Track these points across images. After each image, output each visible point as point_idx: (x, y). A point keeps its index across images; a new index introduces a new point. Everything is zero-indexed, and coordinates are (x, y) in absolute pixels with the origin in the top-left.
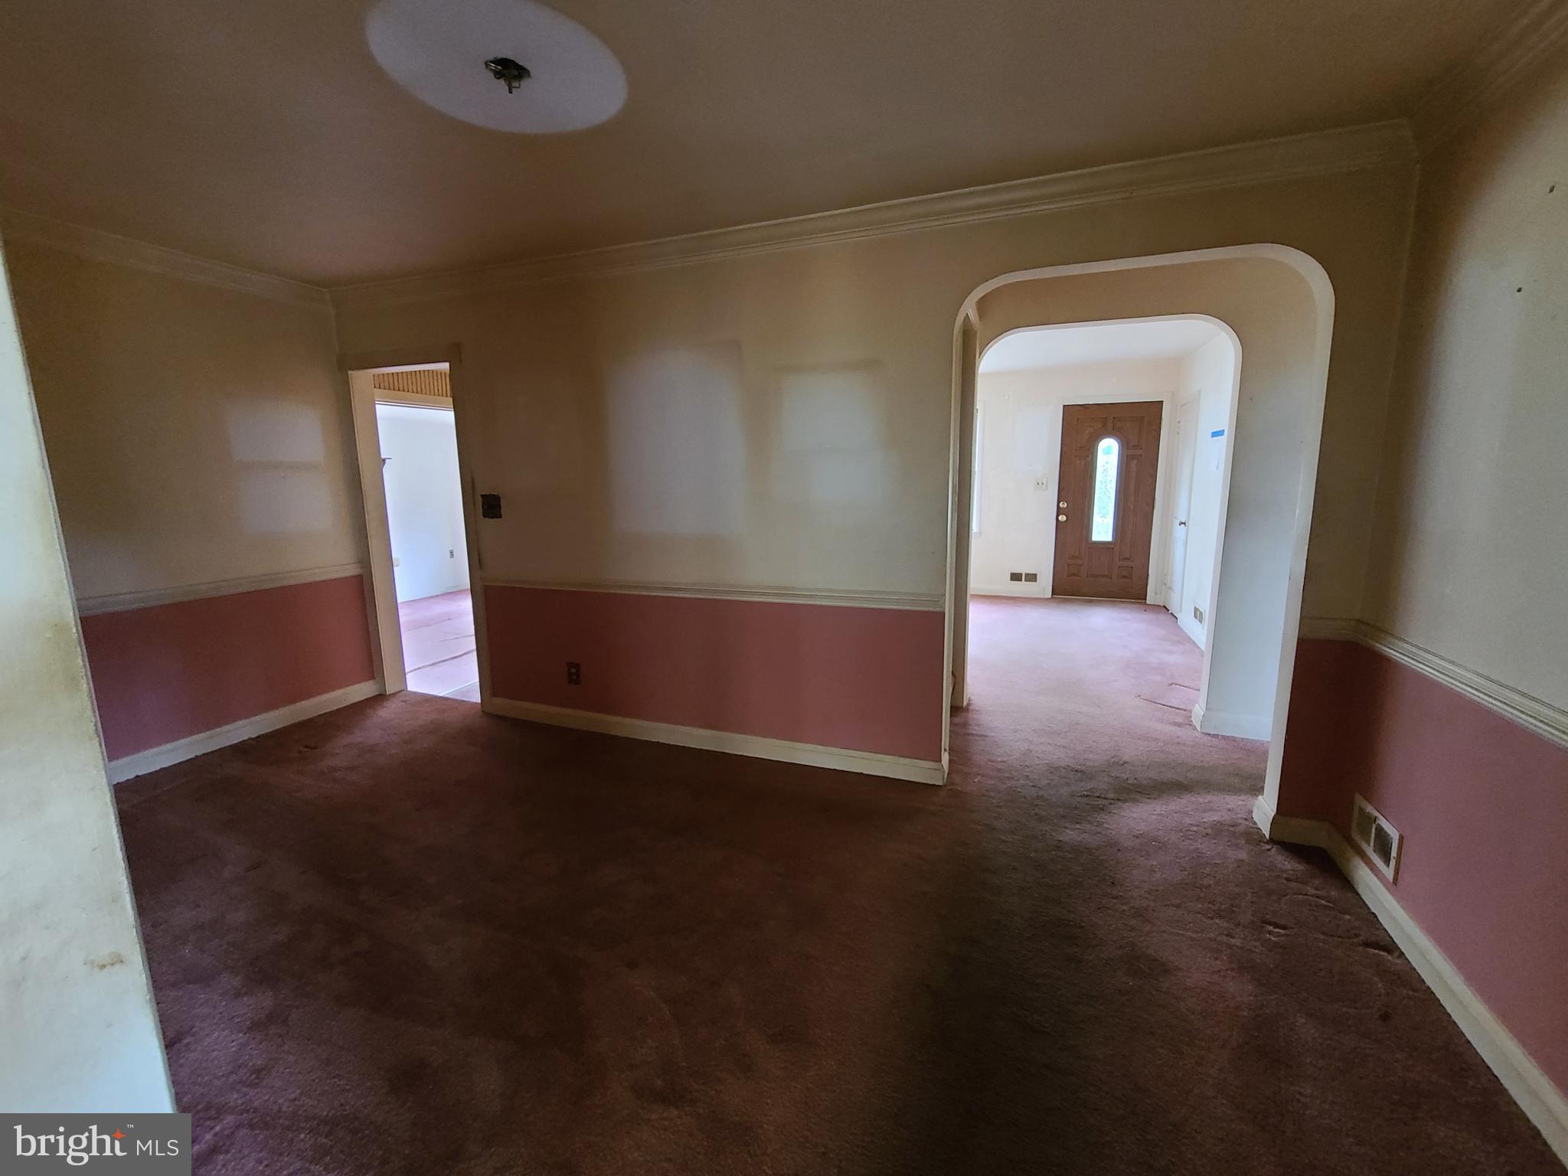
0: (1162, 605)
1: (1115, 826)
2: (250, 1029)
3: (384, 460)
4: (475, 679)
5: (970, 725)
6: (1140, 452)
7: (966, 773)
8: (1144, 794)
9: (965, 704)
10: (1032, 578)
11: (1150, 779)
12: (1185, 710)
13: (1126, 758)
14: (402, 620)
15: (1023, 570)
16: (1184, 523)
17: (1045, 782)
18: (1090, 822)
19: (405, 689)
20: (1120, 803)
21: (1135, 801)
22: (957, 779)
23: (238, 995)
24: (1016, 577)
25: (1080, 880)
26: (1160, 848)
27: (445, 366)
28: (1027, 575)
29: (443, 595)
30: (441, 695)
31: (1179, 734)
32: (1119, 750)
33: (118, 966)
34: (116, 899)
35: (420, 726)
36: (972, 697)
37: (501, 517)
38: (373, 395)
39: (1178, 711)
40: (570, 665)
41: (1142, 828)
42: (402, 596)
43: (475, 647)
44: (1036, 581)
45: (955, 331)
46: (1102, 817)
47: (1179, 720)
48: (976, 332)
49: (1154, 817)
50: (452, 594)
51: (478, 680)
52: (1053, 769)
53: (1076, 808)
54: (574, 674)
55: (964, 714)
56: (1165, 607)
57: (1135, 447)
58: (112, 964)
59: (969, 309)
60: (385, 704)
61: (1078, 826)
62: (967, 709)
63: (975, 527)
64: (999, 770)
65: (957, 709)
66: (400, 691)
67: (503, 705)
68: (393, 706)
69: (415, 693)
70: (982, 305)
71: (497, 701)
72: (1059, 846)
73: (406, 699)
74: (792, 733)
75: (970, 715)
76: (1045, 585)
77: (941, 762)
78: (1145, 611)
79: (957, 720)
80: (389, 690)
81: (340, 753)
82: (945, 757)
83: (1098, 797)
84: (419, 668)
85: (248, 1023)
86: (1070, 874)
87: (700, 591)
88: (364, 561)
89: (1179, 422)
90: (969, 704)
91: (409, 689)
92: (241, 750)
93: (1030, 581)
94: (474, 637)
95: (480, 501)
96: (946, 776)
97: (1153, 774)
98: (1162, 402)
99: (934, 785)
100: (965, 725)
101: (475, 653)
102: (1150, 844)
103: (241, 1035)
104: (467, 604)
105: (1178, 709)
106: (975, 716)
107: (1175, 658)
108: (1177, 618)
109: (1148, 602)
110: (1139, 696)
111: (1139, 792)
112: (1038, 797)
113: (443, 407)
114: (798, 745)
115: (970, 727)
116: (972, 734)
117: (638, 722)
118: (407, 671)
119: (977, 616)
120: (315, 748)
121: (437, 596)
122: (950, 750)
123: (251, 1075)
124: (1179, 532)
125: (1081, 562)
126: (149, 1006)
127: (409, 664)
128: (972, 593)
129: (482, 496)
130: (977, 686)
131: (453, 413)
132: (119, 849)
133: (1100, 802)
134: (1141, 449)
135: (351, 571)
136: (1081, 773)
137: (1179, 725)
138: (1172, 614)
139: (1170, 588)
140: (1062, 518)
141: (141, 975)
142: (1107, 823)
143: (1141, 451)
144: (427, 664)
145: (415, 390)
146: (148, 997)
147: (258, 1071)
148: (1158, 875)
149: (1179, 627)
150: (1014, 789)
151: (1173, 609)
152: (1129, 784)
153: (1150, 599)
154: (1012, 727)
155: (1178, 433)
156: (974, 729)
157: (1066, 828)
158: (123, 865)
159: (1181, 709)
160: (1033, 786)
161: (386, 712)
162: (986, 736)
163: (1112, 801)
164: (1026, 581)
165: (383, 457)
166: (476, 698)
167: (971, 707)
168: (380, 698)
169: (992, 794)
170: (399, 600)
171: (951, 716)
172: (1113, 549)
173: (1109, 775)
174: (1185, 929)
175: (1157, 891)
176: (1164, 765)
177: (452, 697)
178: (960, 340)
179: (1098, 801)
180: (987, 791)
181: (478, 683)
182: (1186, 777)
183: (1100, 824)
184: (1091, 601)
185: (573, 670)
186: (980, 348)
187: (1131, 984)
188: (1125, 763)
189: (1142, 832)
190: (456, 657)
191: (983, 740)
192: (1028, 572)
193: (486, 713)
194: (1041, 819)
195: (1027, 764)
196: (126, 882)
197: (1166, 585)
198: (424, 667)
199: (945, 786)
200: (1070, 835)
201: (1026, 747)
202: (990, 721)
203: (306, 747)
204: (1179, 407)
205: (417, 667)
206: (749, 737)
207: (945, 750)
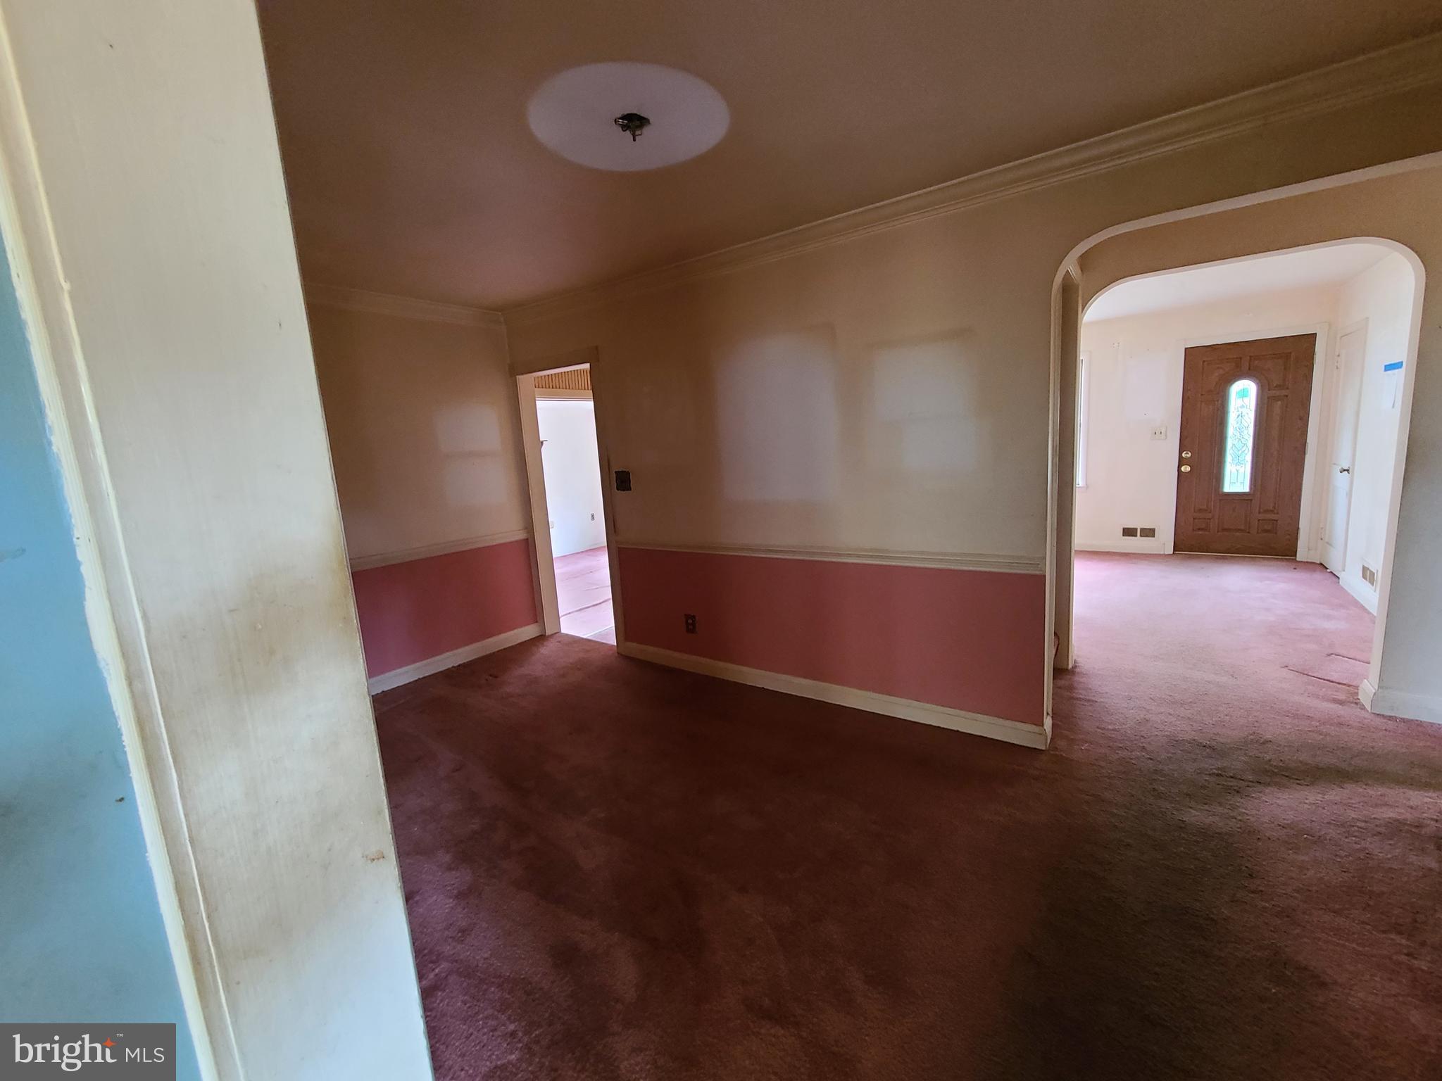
0: (1318, 562)
1: (1254, 812)
2: (457, 897)
3: (542, 442)
4: (611, 624)
5: (1075, 688)
6: (1284, 392)
7: (1072, 739)
8: (1293, 778)
9: (1070, 666)
10: (1149, 533)
11: (1301, 762)
12: (1349, 686)
13: (1268, 736)
14: (557, 571)
15: (1138, 524)
16: (1348, 470)
17: (1164, 756)
18: (1220, 804)
19: (559, 632)
20: (1261, 787)
21: (1280, 786)
22: (1062, 744)
23: (449, 869)
24: (1129, 532)
25: (1209, 867)
26: (1315, 843)
27: (587, 366)
28: (1142, 530)
29: (587, 551)
30: (585, 637)
31: (1342, 712)
32: (1259, 727)
33: (381, 860)
34: (380, 812)
35: (571, 664)
36: (1079, 660)
37: (631, 490)
38: (534, 392)
39: (1340, 686)
40: (688, 616)
41: (1290, 816)
42: (557, 551)
43: (610, 596)
44: (1154, 537)
45: (1053, 293)
46: (1238, 800)
47: (1342, 697)
48: (1078, 286)
49: (1306, 806)
50: (592, 551)
51: (614, 625)
52: (1175, 742)
53: (1203, 787)
54: (691, 625)
55: (1069, 677)
56: (1322, 564)
57: (1279, 387)
58: (378, 859)
59: (1070, 265)
60: (545, 643)
61: (1206, 807)
62: (1072, 672)
63: (1080, 480)
64: (1110, 738)
65: (1062, 671)
66: (556, 633)
67: (634, 648)
68: (552, 645)
69: (567, 635)
70: (1084, 261)
71: (629, 644)
72: (1182, 826)
73: (560, 640)
74: (887, 687)
75: (1077, 678)
76: (1165, 540)
77: (1043, 726)
78: (1295, 569)
79: (1061, 683)
80: (548, 632)
81: (514, 680)
82: (1048, 722)
83: (1232, 777)
84: (569, 613)
85: (455, 892)
86: (1197, 859)
87: (800, 553)
88: (529, 527)
89: (1339, 356)
90: (1074, 667)
91: (562, 632)
92: (449, 676)
93: (1147, 536)
94: (610, 588)
95: (614, 475)
96: (1049, 741)
97: (1304, 756)
98: (1316, 334)
99: (1035, 749)
100: (1071, 688)
101: (611, 601)
102: (1299, 837)
103: (451, 900)
104: (604, 559)
105: (1339, 683)
106: (1081, 680)
107: (1335, 624)
108: (1339, 578)
109: (1298, 559)
110: (1287, 667)
111: (1287, 776)
112: (1156, 772)
113: (584, 399)
114: (893, 699)
115: (1076, 691)
116: (1077, 699)
117: (745, 669)
118: (560, 615)
119: (1083, 574)
120: (496, 677)
121: (582, 552)
122: (1053, 714)
123: (458, 933)
124: (1341, 480)
125: (1210, 516)
126: (400, 890)
127: (562, 610)
128: (1076, 549)
129: (616, 472)
130: (1082, 648)
131: (593, 402)
132: (381, 777)
133: (1233, 783)
134: (1287, 388)
135: (521, 535)
136: (1212, 749)
137: (1341, 703)
138: (1331, 572)
139: (1331, 545)
140: (1186, 469)
141: (395, 868)
142: (1243, 808)
143: (1288, 391)
144: (575, 609)
145: (564, 387)
146: (399, 885)
147: (463, 931)
148: (1311, 873)
149: (1342, 588)
150: (1128, 760)
151: (1334, 566)
152: (1271, 765)
153: (1300, 556)
154: (1126, 694)
155: (1337, 368)
156: (1081, 693)
157: (1191, 808)
158: (383, 788)
159: (1344, 684)
160: (1151, 759)
161: (546, 650)
162: (1096, 702)
163: (1250, 784)
164: (1141, 536)
165: (541, 439)
166: (613, 641)
167: (1077, 670)
168: (542, 638)
169: (1103, 764)
170: (554, 556)
171: (1054, 679)
172: (1251, 500)
173: (1245, 754)
174: (1347, 940)
175: (1310, 891)
176: (1319, 748)
177: (594, 639)
178: (1059, 297)
179: (1230, 782)
180: (1096, 760)
181: (614, 628)
182: (1350, 764)
183: (1233, 808)
184: (1224, 558)
185: (690, 621)
186: (1083, 301)
187: (1274, 991)
188: (1267, 742)
189: (1289, 822)
190: (597, 605)
191: (1091, 705)
192: (1142, 527)
193: (622, 655)
194: (1159, 796)
195: (1142, 733)
196: (385, 801)
197: (1323, 538)
198: (572, 612)
199: (1048, 750)
200: (1195, 815)
201: (1142, 716)
202: (1100, 686)
203: (491, 675)
204: (1338, 338)
205: (568, 612)
206: (846, 689)
207: (1048, 714)
